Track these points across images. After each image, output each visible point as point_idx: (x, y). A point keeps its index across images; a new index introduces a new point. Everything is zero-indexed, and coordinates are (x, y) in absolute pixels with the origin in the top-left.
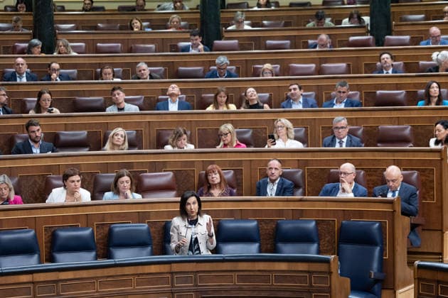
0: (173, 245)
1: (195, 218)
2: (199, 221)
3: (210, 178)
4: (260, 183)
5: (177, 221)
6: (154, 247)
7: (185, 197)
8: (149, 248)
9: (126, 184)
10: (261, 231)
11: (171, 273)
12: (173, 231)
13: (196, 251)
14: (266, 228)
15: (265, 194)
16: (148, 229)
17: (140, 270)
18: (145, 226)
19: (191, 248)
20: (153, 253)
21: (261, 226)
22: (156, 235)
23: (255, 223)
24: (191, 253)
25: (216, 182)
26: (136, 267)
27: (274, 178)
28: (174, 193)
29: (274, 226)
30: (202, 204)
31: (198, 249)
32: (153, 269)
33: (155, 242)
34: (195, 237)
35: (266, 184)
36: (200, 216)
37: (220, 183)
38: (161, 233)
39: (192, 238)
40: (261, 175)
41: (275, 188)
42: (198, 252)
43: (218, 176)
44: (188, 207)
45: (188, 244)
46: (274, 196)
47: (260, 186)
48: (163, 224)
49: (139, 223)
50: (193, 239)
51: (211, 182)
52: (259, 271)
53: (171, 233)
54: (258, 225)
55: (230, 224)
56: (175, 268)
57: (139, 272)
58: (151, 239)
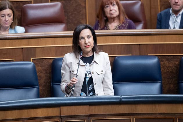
0: (64, 85)
1: (90, 55)
2: (95, 59)
3: (107, 10)
4: (161, 14)
5: (70, 58)
6: (41, 88)
7: (78, 30)
8: (35, 90)
9: (7, 18)
10: (162, 69)
11: (61, 117)
12: (65, 69)
13: (90, 92)
14: (167, 65)
15: (167, 27)
16: (34, 67)
17: (25, 114)
18: (29, 65)
19: (84, 89)
20: (39, 95)
21: (162, 63)
22: (42, 75)
23: (155, 61)
24: (84, 94)
25: (115, 15)
26: (21, 111)
27: (177, 8)
28: (63, 26)
29: (177, 63)
30: (98, 38)
31: (93, 90)
32: (40, 113)
33: (42, 82)
34: (90, 76)
35: (168, 16)
36: (96, 52)
37: (119, 16)
38: (48, 71)
39: (85, 78)
40: (162, 5)
41: (179, 20)
42: (92, 93)
43: (116, 8)
44: (82, 42)
45: (81, 85)
46: (177, 28)
47: (161, 18)
48: (51, 61)
49: (23, 61)
50: (87, 79)
51: (109, 15)
52: (161, 114)
53: (62, 71)
54: (159, 62)
55: (127, 62)
56: (66, 111)
57: (23, 117)
58: (37, 79)
